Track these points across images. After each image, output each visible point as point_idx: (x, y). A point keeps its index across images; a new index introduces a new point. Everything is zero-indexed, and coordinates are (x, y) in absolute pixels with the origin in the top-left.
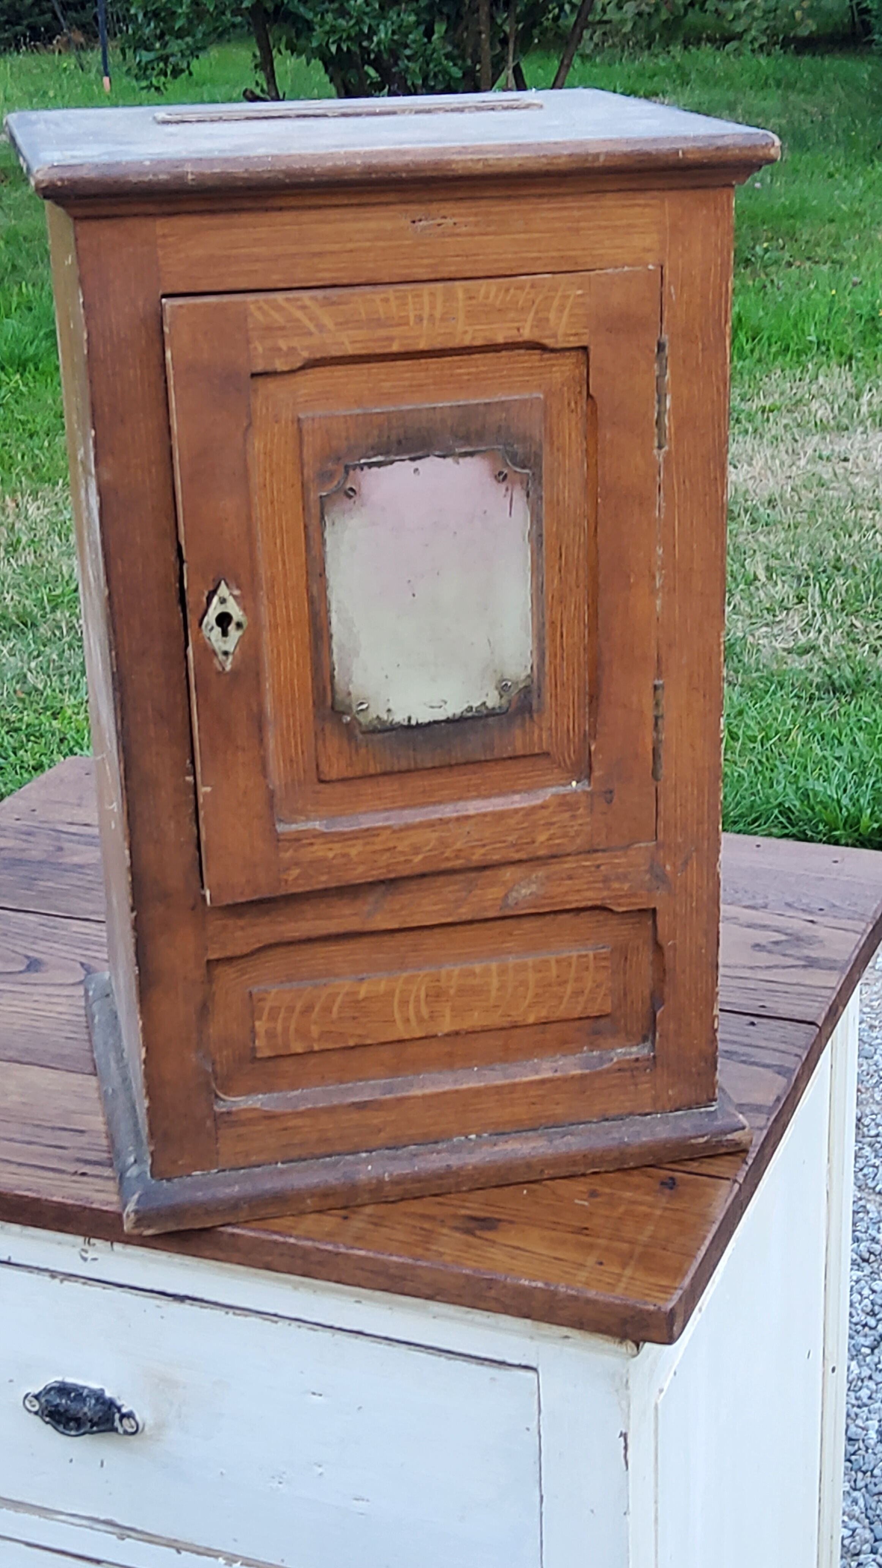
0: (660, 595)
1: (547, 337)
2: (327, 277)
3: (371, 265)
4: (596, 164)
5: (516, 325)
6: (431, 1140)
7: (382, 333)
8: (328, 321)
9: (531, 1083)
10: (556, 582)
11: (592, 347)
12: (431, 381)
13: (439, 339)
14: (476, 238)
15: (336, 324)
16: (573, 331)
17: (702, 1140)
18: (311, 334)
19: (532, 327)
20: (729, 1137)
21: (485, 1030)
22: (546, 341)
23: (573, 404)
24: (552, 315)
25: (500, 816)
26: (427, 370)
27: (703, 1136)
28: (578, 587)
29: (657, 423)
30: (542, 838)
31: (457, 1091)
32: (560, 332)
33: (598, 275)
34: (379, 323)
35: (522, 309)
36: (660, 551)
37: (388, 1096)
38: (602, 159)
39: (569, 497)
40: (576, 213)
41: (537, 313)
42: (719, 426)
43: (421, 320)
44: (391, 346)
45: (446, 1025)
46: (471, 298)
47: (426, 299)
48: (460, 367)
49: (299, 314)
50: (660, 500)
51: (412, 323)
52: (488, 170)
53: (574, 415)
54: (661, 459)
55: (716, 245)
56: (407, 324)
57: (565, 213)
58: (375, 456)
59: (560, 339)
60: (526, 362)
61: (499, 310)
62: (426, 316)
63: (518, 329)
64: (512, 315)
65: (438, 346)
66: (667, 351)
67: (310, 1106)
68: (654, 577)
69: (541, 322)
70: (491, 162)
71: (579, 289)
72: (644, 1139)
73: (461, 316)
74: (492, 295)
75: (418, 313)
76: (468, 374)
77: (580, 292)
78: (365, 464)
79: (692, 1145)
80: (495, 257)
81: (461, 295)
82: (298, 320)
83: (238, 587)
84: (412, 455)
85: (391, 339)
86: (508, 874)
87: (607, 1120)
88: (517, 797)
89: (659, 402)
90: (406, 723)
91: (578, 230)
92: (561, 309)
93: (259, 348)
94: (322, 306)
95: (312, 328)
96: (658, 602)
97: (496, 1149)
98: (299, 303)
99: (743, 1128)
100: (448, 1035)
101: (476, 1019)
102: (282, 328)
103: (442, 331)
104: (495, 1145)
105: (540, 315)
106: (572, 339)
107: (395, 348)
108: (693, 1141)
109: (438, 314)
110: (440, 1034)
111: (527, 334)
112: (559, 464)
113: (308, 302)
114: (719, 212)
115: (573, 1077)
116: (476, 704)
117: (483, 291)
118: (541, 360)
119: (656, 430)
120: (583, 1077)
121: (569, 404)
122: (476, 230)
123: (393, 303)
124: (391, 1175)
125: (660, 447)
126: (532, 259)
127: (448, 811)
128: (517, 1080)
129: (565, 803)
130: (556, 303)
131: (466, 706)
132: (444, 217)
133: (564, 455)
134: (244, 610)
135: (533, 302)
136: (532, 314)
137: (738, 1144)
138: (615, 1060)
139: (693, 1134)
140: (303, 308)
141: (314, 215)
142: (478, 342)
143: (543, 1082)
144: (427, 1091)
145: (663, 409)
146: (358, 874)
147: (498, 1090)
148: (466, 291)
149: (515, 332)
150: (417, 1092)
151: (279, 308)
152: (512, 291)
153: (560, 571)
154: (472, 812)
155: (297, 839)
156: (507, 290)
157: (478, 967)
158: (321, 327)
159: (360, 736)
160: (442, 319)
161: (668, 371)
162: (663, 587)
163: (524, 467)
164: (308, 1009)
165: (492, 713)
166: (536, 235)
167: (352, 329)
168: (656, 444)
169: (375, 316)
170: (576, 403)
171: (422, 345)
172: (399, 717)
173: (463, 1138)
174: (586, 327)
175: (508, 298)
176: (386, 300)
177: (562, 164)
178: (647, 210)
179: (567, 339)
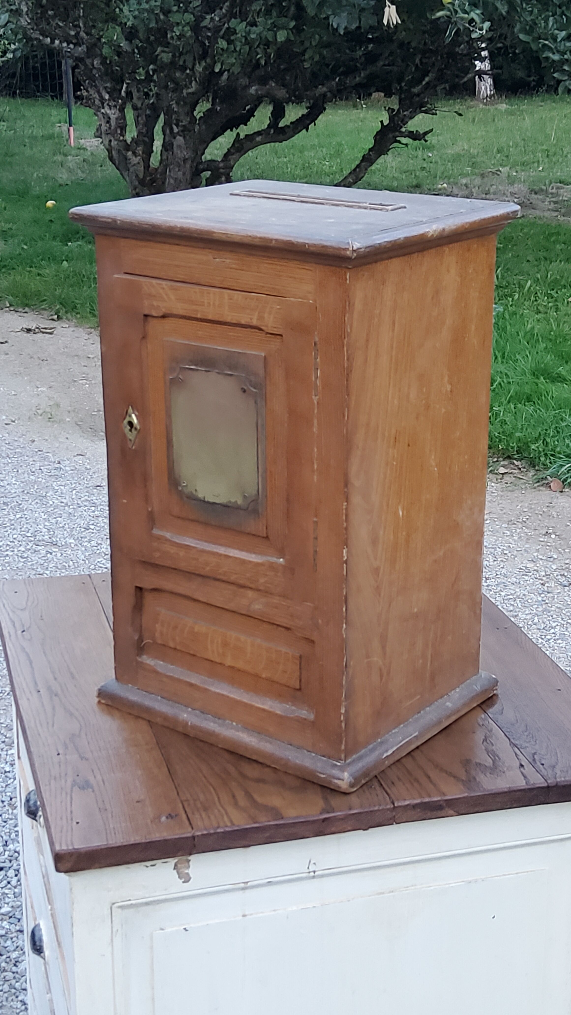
0: (316, 473)
1: (263, 326)
2: (181, 277)
3: (198, 275)
4: (271, 245)
5: (250, 316)
6: (218, 716)
7: (194, 307)
8: (172, 297)
9: (259, 708)
10: (272, 451)
11: (284, 336)
12: (218, 335)
13: (218, 316)
14: (238, 271)
15: (176, 299)
16: (276, 326)
17: (323, 776)
18: (166, 301)
19: (257, 320)
20: (336, 781)
21: (244, 672)
22: (263, 328)
24: (266, 315)
25: (243, 562)
26: (216, 330)
27: (323, 774)
28: (282, 457)
29: (314, 382)
30: (262, 580)
31: (228, 697)
32: (270, 325)
33: (287, 300)
34: (193, 302)
35: (253, 309)
36: (316, 450)
37: (202, 685)
38: (274, 242)
39: (279, 410)
40: (278, 267)
41: (259, 313)
43: (210, 305)
44: (197, 314)
45: (229, 662)
46: (231, 299)
47: (212, 295)
48: (230, 332)
49: (161, 291)
50: (317, 423)
51: (206, 305)
52: (229, 240)
53: (281, 368)
54: (316, 402)
57: (274, 267)
58: (192, 365)
59: (270, 328)
60: (259, 336)
61: (243, 308)
62: (212, 303)
64: (248, 311)
65: (217, 319)
66: (318, 346)
67: (171, 675)
68: (313, 463)
69: (261, 318)
70: (229, 236)
71: (279, 305)
72: (297, 761)
73: (227, 308)
74: (239, 299)
75: (208, 301)
76: (234, 336)
77: (278, 307)
78: (187, 368)
79: (318, 776)
80: (244, 281)
81: (226, 297)
82: (161, 294)
83: (138, 411)
84: (207, 369)
85: (197, 311)
86: (250, 593)
87: (291, 745)
88: (254, 556)
89: (314, 372)
90: (203, 499)
91: (279, 276)
92: (270, 313)
93: (146, 303)
94: (170, 289)
95: (166, 299)
96: (315, 477)
97: (237, 733)
98: (161, 286)
99: (343, 780)
100: (229, 666)
101: (240, 665)
102: (154, 296)
103: (218, 312)
104: (238, 731)
105: (261, 314)
106: (275, 329)
107: (199, 316)
108: (318, 774)
109: (217, 303)
110: (226, 665)
111: (255, 322)
112: (274, 392)
113: (165, 286)
114: (341, 280)
115: (277, 714)
116: (233, 501)
117: (235, 297)
118: (265, 337)
119: (314, 386)
120: (281, 717)
121: (278, 362)
122: (237, 267)
123: (199, 294)
124: (191, 723)
126: (259, 286)
127: (222, 550)
128: (253, 703)
129: (272, 567)
130: (268, 310)
131: (228, 500)
132: (226, 259)
133: (276, 388)
134: (139, 421)
135: (258, 307)
136: (257, 313)
137: (339, 787)
138: (296, 714)
139: (319, 770)
140: (163, 289)
141: (177, 248)
142: (234, 322)
143: (264, 710)
144: (217, 691)
145: (316, 376)
146: (183, 565)
147: (246, 705)
148: (228, 295)
149: (250, 320)
150: (213, 689)
151: (153, 287)
152: (248, 300)
153: (274, 446)
154: (231, 555)
155: (159, 538)
156: (245, 299)
157: (243, 638)
158: (170, 299)
159: (185, 499)
160: (218, 307)
161: (319, 357)
162: (317, 469)
163: (255, 388)
164: (175, 627)
165: (238, 508)
166: (262, 275)
167: (182, 303)
168: (314, 393)
169: (191, 299)
170: (281, 363)
171: (210, 317)
172: (200, 495)
173: (230, 722)
174: (281, 325)
175: (247, 303)
176: (196, 292)
177: (257, 242)
178: (308, 272)
179: (273, 329)
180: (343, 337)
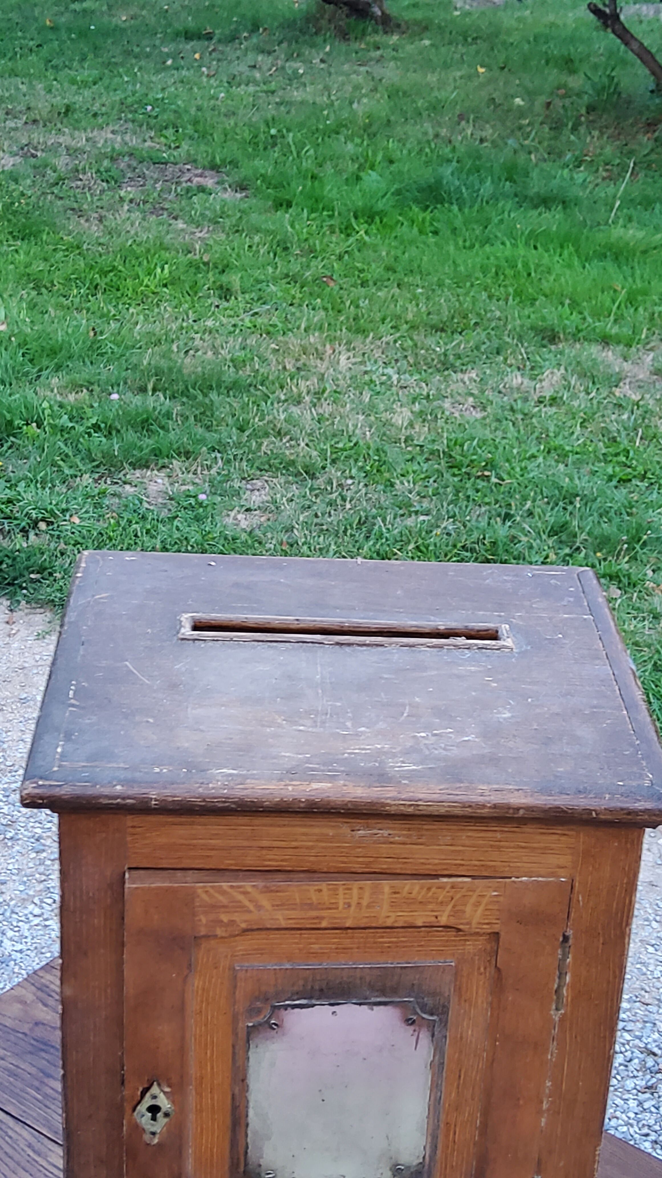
0: (546, 1115)
1: (462, 924)
2: (272, 864)
3: (312, 859)
4: (515, 815)
5: (435, 914)
7: (314, 913)
8: (266, 903)
10: (453, 1095)
11: (502, 934)
12: (355, 946)
13: (365, 920)
14: (407, 846)
15: (273, 906)
16: (486, 921)
18: (250, 912)
19: (449, 916)
22: (461, 927)
23: (482, 969)
24: (468, 909)
26: (353, 937)
28: (473, 1099)
29: (556, 991)
32: (474, 921)
33: (514, 882)
34: (311, 906)
35: (442, 903)
36: (549, 1084)
38: (521, 811)
39: (472, 1035)
40: (499, 835)
41: (454, 907)
42: (612, 1000)
43: (349, 906)
44: (320, 923)
46: (395, 893)
47: (355, 891)
48: (383, 937)
49: (240, 897)
50: (553, 1047)
51: (341, 907)
53: (483, 976)
54: (557, 1019)
55: (624, 869)
56: (337, 908)
57: (489, 834)
58: (298, 999)
59: (474, 925)
60: (443, 936)
61: (421, 902)
62: (354, 903)
63: (437, 917)
64: (430, 907)
65: (363, 924)
66: (571, 941)
68: (541, 1102)
69: (456, 913)
71: (495, 891)
73: (386, 906)
74: (415, 892)
75: (347, 901)
76: (389, 942)
77: (495, 893)
78: (289, 1005)
80: (422, 861)
81: (387, 889)
82: (240, 902)
83: (169, 1087)
84: (332, 1002)
85: (320, 919)
89: (559, 978)
91: (499, 847)
92: (477, 904)
93: (203, 920)
94: (262, 892)
95: (252, 908)
96: (543, 1120)
98: (241, 890)
102: (225, 907)
103: (367, 915)
105: (457, 908)
106: (485, 926)
109: (365, 903)
111: (444, 921)
112: (465, 1011)
113: (250, 890)
114: (629, 846)
117: (407, 888)
119: (555, 997)
121: (479, 969)
122: (408, 840)
123: (325, 892)
125: (557, 1009)
126: (455, 865)
130: (473, 900)
132: (380, 829)
133: (470, 1005)
134: (173, 1102)
135: (452, 899)
136: (450, 907)
140: (245, 893)
141: (266, 820)
142: (400, 924)
145: (562, 984)
148: (392, 887)
149: (434, 919)
151: (223, 893)
152: (434, 890)
153: (458, 1087)
156: (429, 889)
158: (259, 907)
160: (368, 906)
161: (570, 956)
162: (548, 1110)
163: (432, 1014)
166: (460, 848)
167: (287, 909)
168: (554, 1007)
169: (309, 902)
170: (485, 968)
171: (349, 923)
174: (498, 919)
175: (430, 894)
176: (320, 891)
178: (563, 838)
179: (480, 926)
180: (624, 924)
